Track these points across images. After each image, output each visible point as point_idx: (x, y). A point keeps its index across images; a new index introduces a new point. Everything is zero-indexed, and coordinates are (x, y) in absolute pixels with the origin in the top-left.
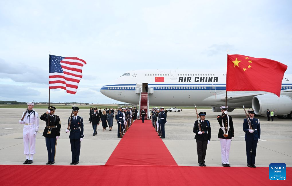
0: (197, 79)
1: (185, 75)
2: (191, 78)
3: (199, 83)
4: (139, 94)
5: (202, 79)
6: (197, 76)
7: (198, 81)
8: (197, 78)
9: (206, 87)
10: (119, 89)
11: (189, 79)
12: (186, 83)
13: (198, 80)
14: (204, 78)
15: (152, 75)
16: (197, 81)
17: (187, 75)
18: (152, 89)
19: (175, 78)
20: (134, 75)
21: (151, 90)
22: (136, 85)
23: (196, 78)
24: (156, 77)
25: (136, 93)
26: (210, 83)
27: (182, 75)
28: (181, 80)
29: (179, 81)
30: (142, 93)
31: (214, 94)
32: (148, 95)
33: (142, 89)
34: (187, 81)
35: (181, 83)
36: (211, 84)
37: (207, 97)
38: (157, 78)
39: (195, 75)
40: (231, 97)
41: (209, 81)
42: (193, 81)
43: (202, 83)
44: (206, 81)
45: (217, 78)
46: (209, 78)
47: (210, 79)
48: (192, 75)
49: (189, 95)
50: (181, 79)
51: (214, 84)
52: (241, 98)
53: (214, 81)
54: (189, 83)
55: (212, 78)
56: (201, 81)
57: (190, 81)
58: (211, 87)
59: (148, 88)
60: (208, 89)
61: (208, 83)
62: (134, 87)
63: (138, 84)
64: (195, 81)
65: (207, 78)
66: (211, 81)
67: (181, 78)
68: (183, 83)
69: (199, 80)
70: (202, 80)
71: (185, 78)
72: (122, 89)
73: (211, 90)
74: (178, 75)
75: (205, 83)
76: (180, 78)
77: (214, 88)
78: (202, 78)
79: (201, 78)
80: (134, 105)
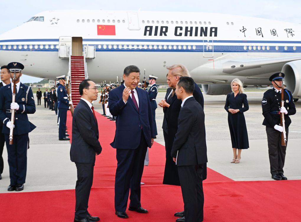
0: (179, 31)
1: (155, 22)
2: (167, 28)
3: (183, 37)
4: (66, 59)
5: (188, 31)
6: (179, 25)
7: (181, 34)
8: (179, 29)
9: (196, 46)
10: (23, 50)
11: (164, 31)
12: (158, 37)
13: (181, 32)
14: (192, 28)
15: (91, 20)
16: (178, 34)
17: (160, 22)
18: (92, 48)
19: (138, 28)
20: (54, 21)
21: (89, 52)
22: (57, 40)
23: (176, 28)
24: (98, 26)
25: (60, 58)
26: (203, 38)
27: (151, 22)
28: (148, 33)
29: (145, 34)
30: (72, 57)
31: (211, 59)
32: (85, 60)
33: (71, 48)
34: (161, 35)
35: (147, 37)
36: (206, 41)
37: (199, 66)
38: (100, 27)
39: (175, 22)
40: (242, 66)
41: (201, 35)
42: (171, 35)
43: (188, 38)
44: (196, 35)
45: (216, 29)
46: (202, 28)
47: (204, 32)
48: (170, 22)
49: (165, 62)
50: (148, 30)
51: (211, 41)
52: (259, 66)
53: (211, 35)
54: (163, 37)
55: (206, 28)
56: (186, 35)
57: (165, 35)
58: (205, 46)
59: (84, 47)
60: (199, 50)
61: (199, 38)
62: (55, 45)
63: (63, 39)
64: (176, 34)
65: (197, 28)
66: (206, 35)
67: (148, 29)
68: (153, 37)
69: (183, 32)
70: (189, 33)
71: (157, 28)
72: (28, 50)
73: (205, 51)
74: (143, 21)
75: (193, 38)
76: (146, 27)
77: (211, 48)
78: (189, 29)
79: (187, 28)
80: (54, 81)
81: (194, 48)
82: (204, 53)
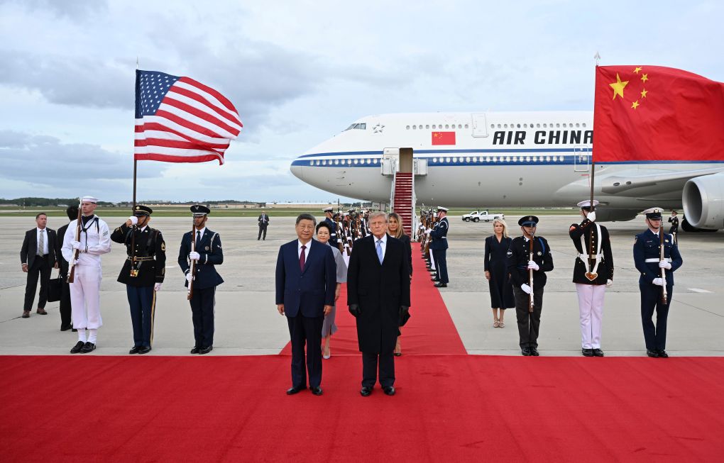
0: (541, 137)
1: (509, 126)
2: (524, 133)
3: (546, 146)
4: (391, 177)
5: (554, 137)
6: (542, 129)
7: (543, 142)
8: (541, 134)
9: (565, 157)
10: (340, 165)
11: (521, 137)
12: (513, 146)
13: (543, 138)
14: (558, 133)
15: (424, 127)
16: (539, 141)
17: (516, 126)
18: (424, 162)
19: (485, 135)
20: (379, 128)
21: (420, 167)
22: (381, 153)
23: (537, 133)
24: (433, 133)
25: (383, 175)
26: (575, 145)
27: (502, 126)
28: (498, 140)
29: (495, 143)
30: (397, 173)
31: (586, 174)
32: (413, 178)
33: (398, 162)
34: (516, 143)
35: (498, 146)
36: (578, 150)
37: (568, 183)
38: (436, 135)
39: (535, 126)
40: (629, 183)
41: (572, 142)
42: (529, 142)
43: (554, 146)
44: (565, 142)
46: (573, 133)
47: (576, 137)
48: (529, 126)
49: (521, 179)
50: (499, 137)
51: (585, 150)
52: (653, 184)
53: (585, 142)
54: (519, 146)
55: (579, 132)
56: (550, 142)
57: (522, 143)
58: (577, 157)
59: (414, 160)
60: (569, 161)
61: (568, 145)
62: (379, 159)
63: (388, 151)
64: (536, 142)
65: (566, 133)
66: (578, 142)
67: (499, 135)
68: (505, 146)
69: (547, 138)
70: (554, 140)
71: (510, 133)
72: (346, 165)
73: (578, 163)
74: (493, 126)
75: (561, 145)
76: (496, 133)
77: (584, 159)
78: (555, 134)
79: (552, 133)
80: (379, 204)
81: (562, 159)
82: (575, 166)
